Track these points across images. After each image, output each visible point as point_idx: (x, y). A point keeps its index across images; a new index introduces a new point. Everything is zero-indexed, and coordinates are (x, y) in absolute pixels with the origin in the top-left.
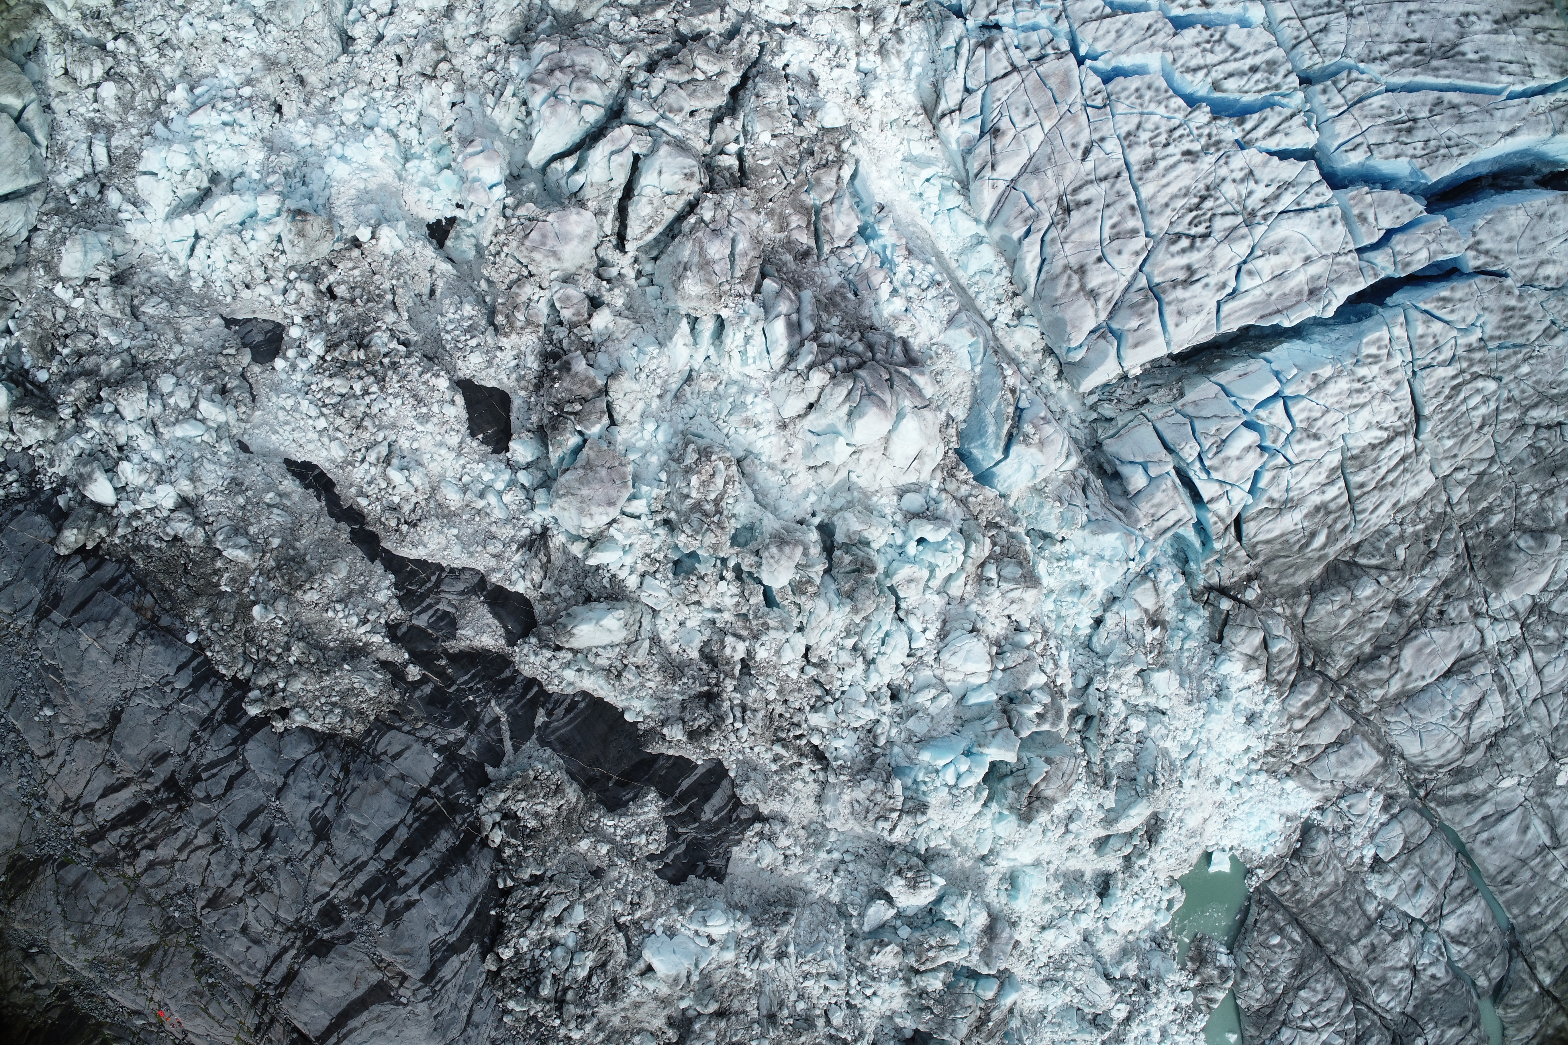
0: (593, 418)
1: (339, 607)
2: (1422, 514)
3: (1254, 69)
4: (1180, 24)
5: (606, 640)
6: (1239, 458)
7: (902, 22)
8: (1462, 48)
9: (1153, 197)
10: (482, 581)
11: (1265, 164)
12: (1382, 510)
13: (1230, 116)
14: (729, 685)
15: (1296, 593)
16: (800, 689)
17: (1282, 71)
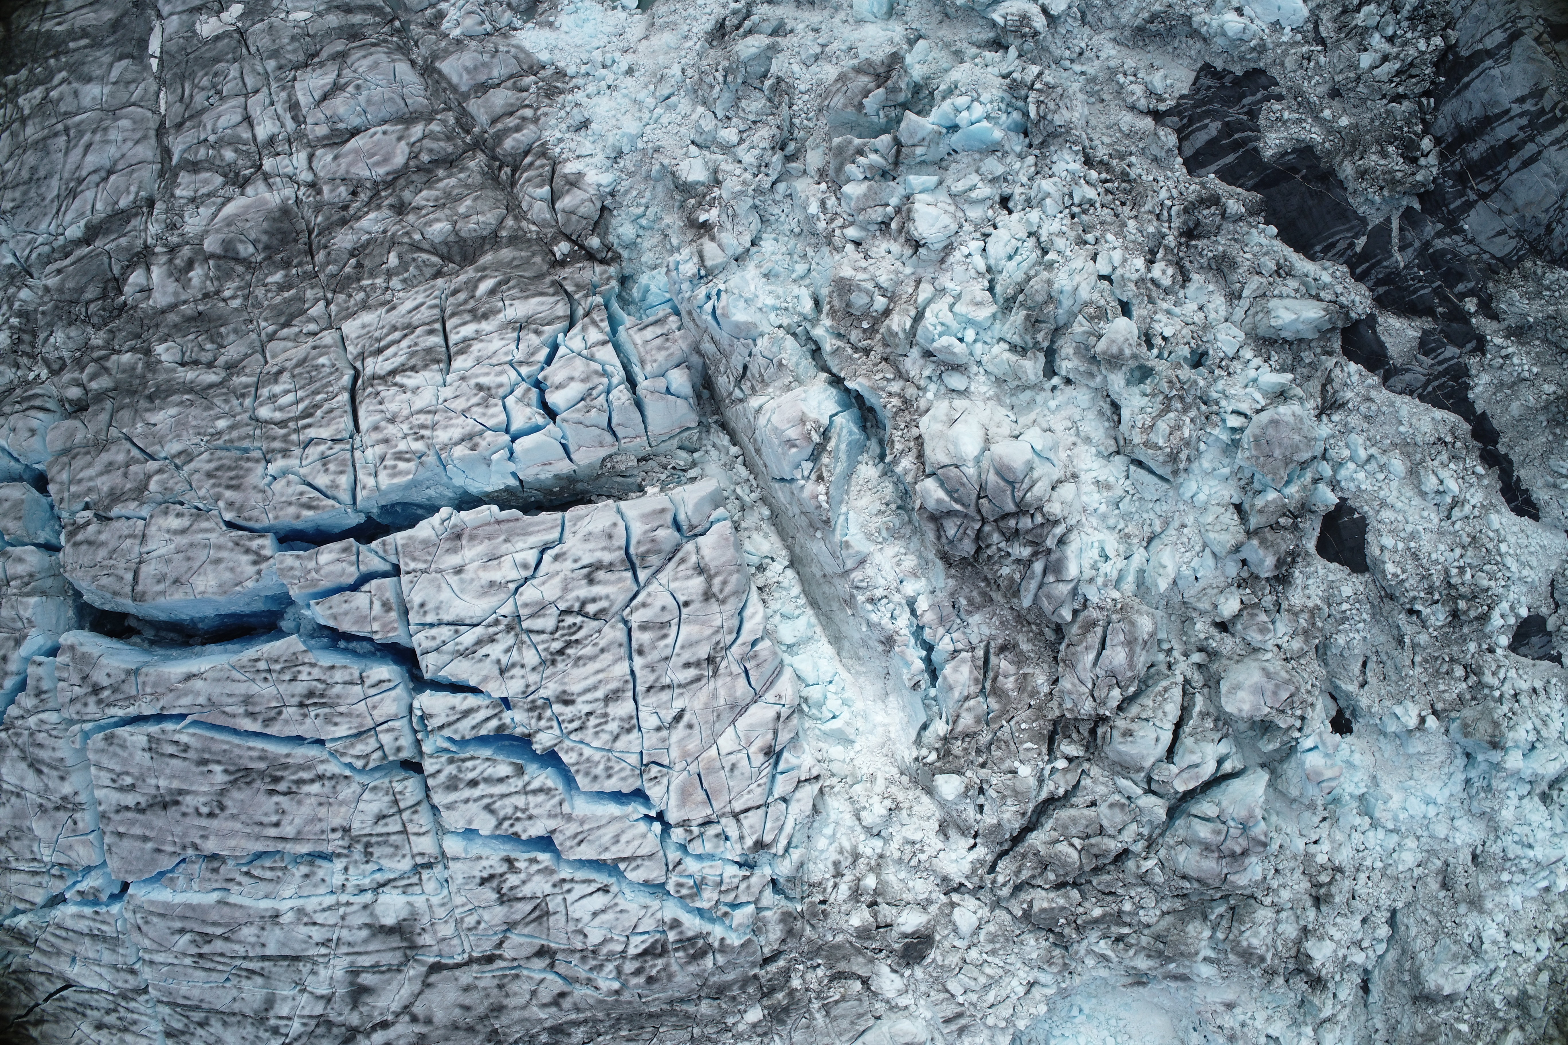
0: (1272, 508)
1: (1526, 374)
2: (362, 295)
3: (473, 783)
4: (546, 843)
5: (1287, 302)
6: (572, 379)
7: (830, 884)
8: (227, 778)
9: (616, 661)
10: (1385, 380)
11: (485, 679)
12: (409, 305)
13: (512, 737)
14: (1171, 240)
15: (514, 240)
16: (1102, 223)
17: (442, 778)
